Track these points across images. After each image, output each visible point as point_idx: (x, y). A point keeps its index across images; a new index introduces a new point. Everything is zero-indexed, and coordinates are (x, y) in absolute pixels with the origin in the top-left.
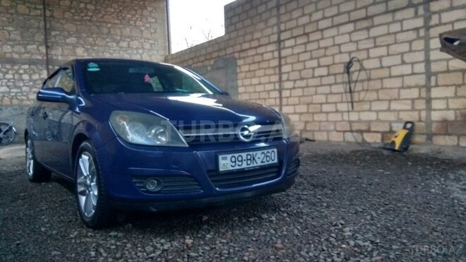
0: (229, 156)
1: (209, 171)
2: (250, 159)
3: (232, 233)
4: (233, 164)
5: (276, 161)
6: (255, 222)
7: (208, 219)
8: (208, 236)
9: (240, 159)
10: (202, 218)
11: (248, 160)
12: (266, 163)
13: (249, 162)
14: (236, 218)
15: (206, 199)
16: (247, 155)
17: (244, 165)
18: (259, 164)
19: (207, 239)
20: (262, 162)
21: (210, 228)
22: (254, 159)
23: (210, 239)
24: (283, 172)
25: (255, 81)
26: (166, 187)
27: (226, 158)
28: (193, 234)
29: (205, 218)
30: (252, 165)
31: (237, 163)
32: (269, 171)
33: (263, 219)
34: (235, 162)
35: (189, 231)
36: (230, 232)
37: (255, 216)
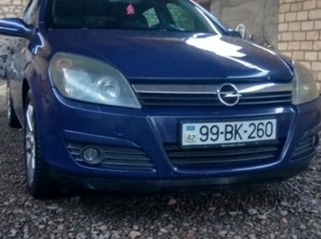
0: (198, 126)
1: (165, 144)
2: (231, 132)
3: (197, 231)
4: (204, 138)
5: (273, 137)
6: (236, 217)
7: (176, 204)
8: (163, 230)
9: (215, 130)
10: (168, 200)
11: (226, 133)
12: (257, 139)
13: (229, 136)
14: (213, 209)
15: (160, 182)
16: (227, 126)
17: (221, 140)
18: (245, 139)
19: (160, 234)
20: (249, 137)
21: (171, 218)
22: (237, 132)
23: (164, 234)
24: (284, 154)
25: (302, 16)
26: (109, 159)
27: (193, 128)
28: (146, 223)
29: (172, 202)
30: (233, 141)
31: (210, 136)
32: (262, 150)
33: (249, 215)
34: (207, 134)
35: (142, 218)
36: (195, 229)
37: (240, 208)
